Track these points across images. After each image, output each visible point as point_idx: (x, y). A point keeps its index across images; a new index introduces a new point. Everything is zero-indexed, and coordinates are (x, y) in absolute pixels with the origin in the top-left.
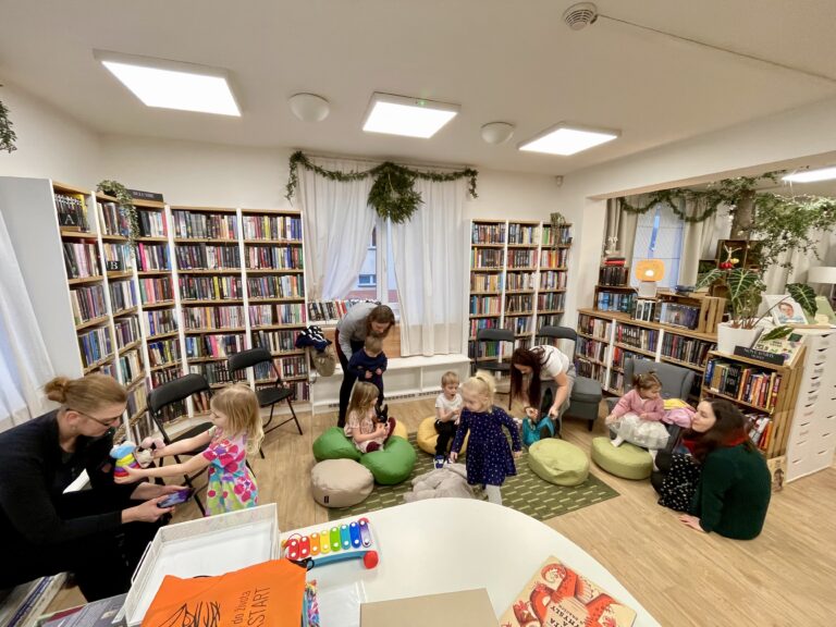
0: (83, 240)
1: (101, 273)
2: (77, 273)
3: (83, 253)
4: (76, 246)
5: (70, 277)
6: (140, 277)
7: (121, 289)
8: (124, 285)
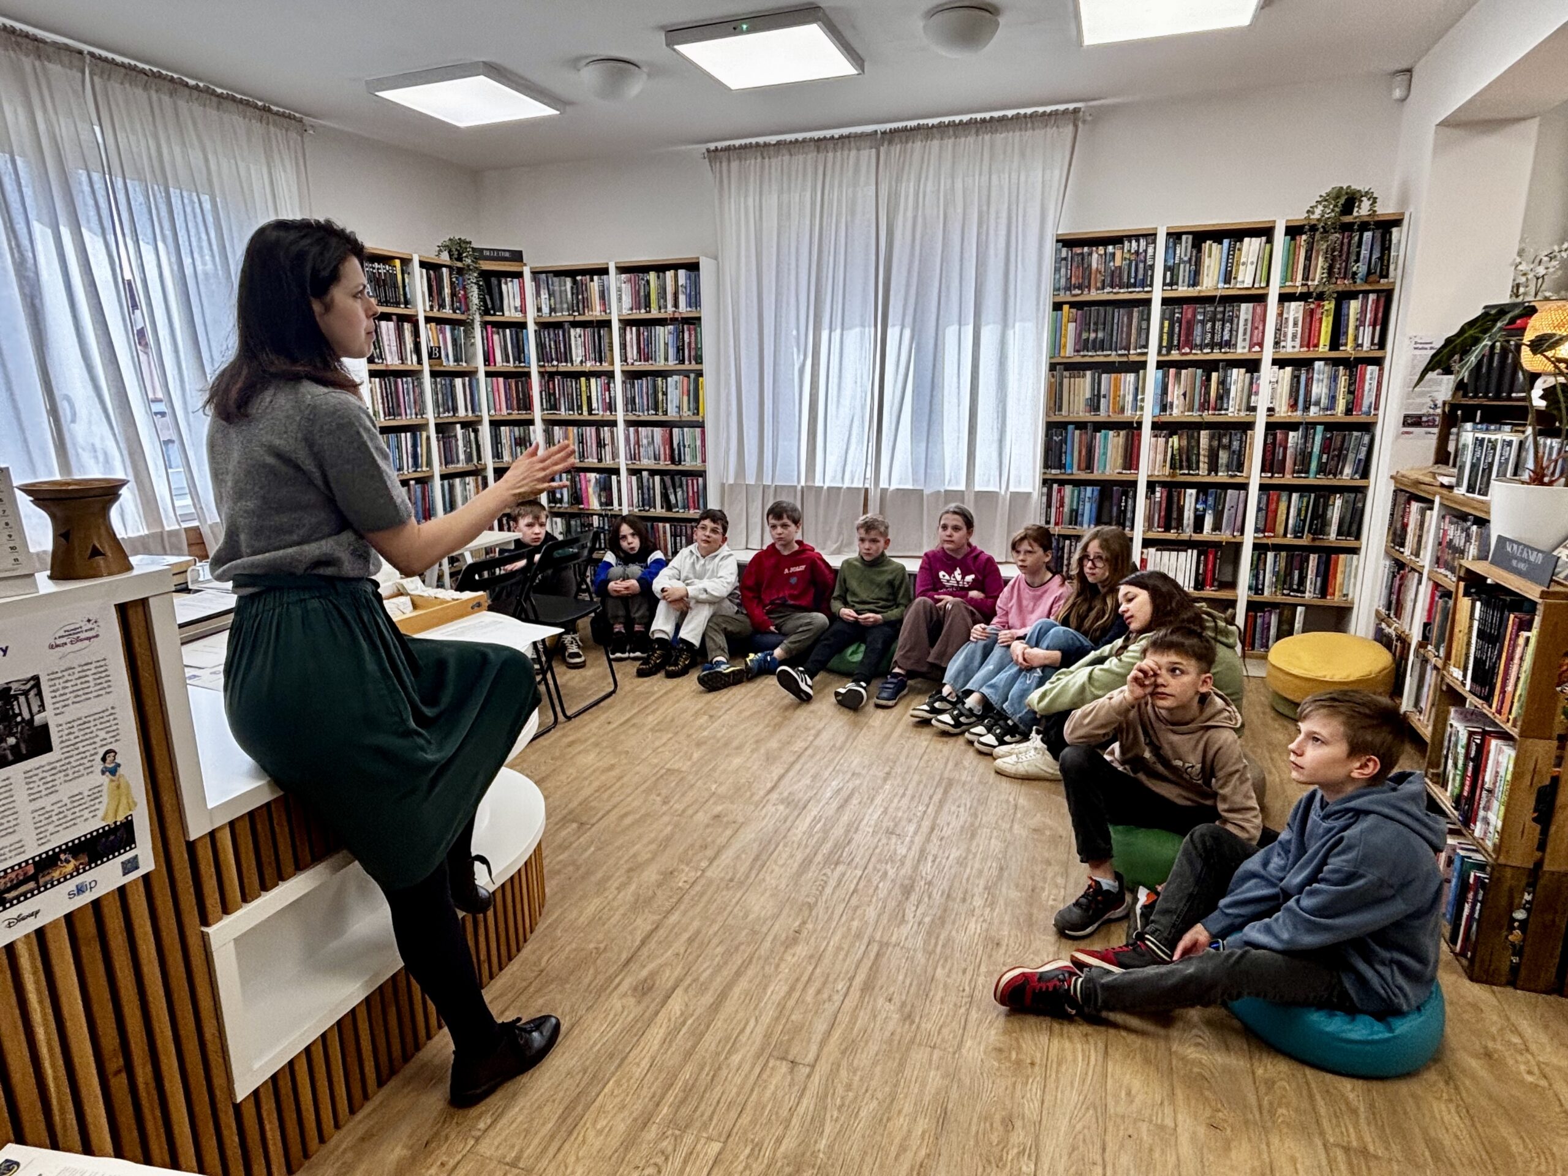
0: (395, 318)
1: (420, 361)
2: (382, 357)
3: (392, 333)
6: (488, 374)
7: (453, 387)
8: (458, 382)
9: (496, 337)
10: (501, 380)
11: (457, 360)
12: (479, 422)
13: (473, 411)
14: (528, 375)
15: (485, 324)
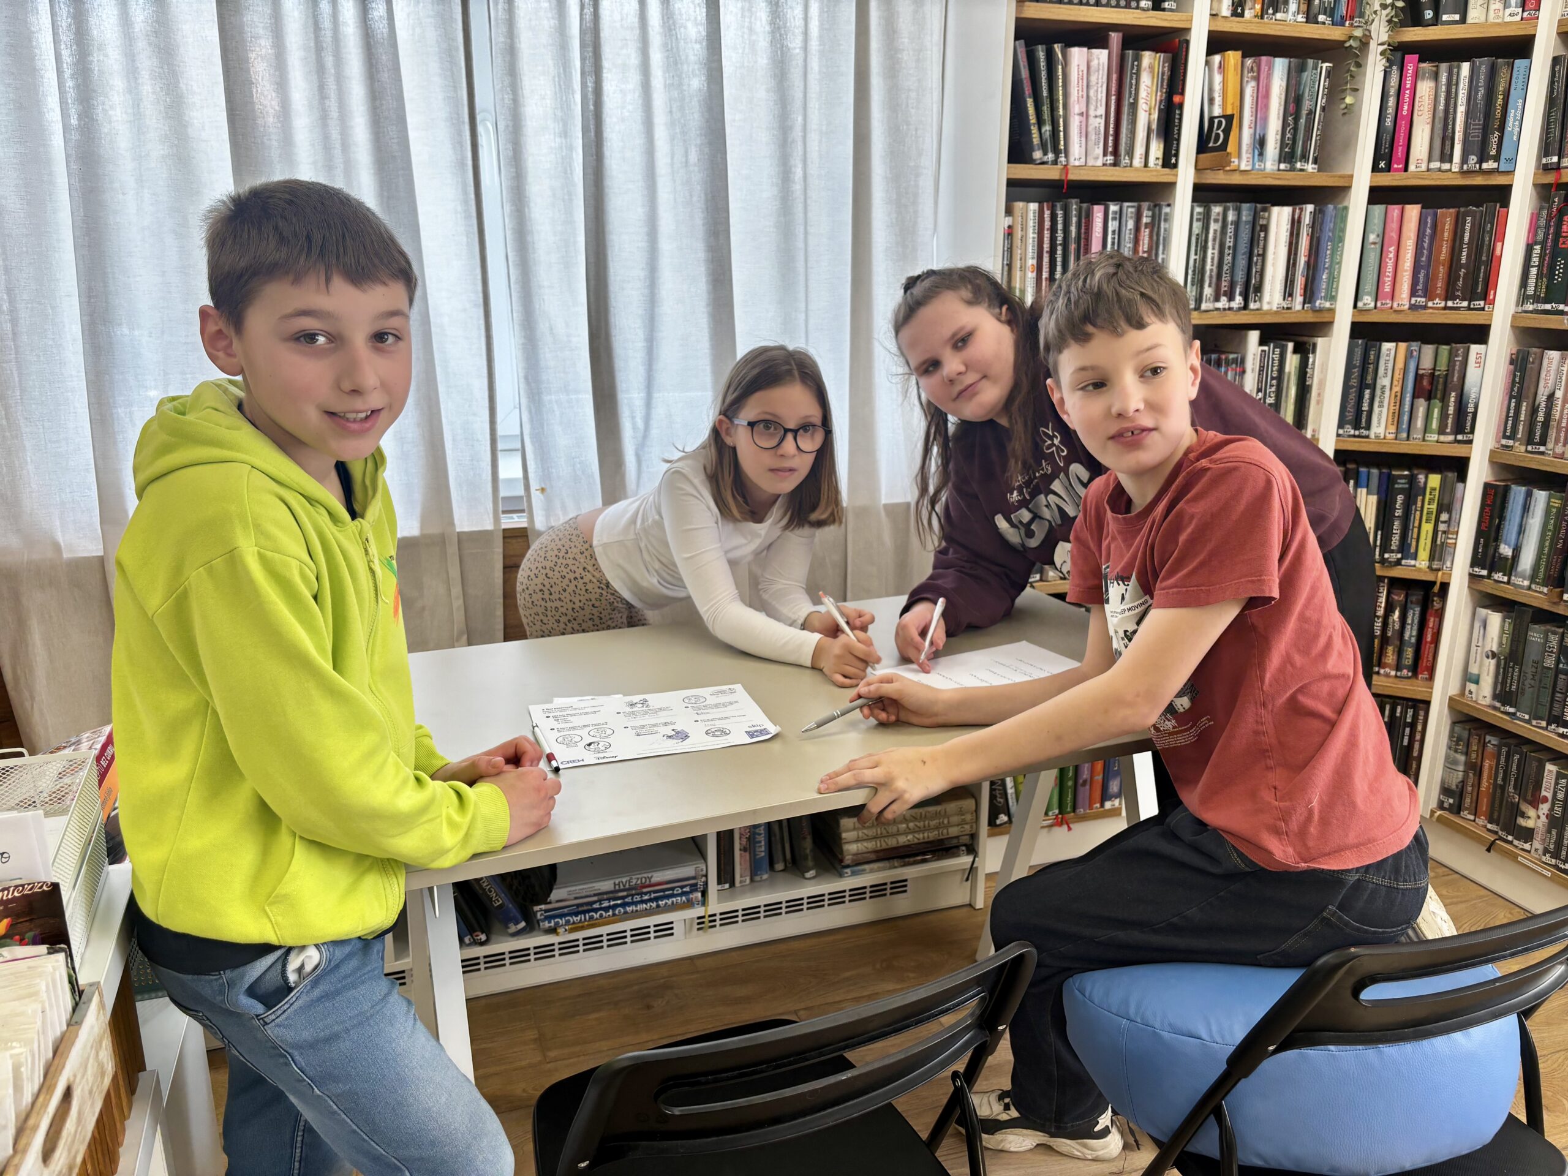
0: (1115, 38)
1: (1169, 160)
2: (1055, 144)
3: (1099, 79)
4: (1078, 55)
5: (1018, 152)
6: (1378, 195)
7: (1259, 231)
8: (1280, 217)
9: (1425, 88)
10: (1413, 212)
11: (1288, 155)
12: (1322, 327)
13: (1309, 295)
14: (1502, 194)
15: (1398, 53)
